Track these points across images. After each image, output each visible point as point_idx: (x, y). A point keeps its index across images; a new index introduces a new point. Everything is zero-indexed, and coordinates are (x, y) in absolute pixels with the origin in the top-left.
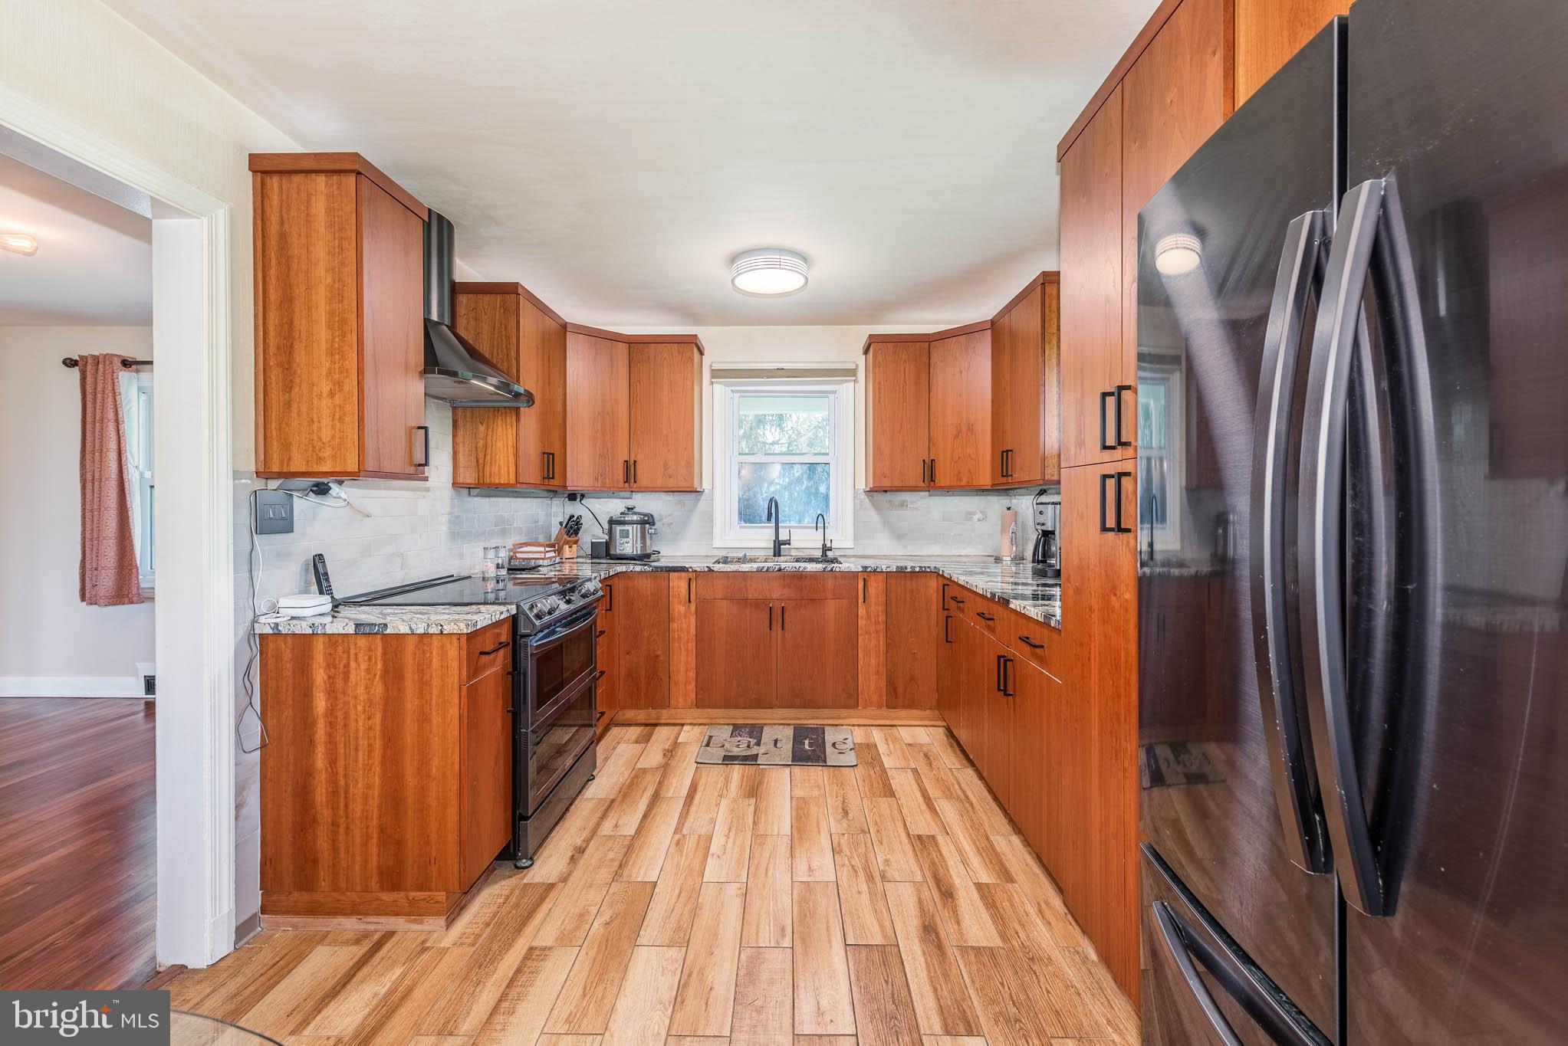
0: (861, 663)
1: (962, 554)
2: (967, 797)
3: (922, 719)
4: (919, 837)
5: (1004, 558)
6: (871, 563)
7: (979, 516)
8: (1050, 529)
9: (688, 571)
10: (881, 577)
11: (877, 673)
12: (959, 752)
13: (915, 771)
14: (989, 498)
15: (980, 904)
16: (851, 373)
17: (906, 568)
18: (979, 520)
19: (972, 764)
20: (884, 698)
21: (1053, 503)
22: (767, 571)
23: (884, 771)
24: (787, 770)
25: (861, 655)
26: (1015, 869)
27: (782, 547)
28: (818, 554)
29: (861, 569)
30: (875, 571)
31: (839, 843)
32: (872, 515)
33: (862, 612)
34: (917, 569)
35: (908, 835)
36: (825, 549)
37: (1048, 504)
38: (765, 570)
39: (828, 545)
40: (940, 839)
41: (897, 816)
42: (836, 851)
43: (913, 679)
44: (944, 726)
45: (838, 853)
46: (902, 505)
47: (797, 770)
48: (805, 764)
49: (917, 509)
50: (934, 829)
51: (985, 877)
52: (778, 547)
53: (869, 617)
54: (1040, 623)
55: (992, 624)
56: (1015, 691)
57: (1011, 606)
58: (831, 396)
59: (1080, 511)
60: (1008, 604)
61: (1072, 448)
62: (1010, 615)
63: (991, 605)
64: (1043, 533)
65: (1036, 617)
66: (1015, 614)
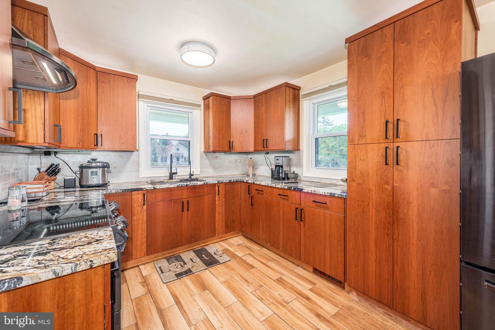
0: (217, 218)
1: (234, 174)
2: (273, 259)
3: (235, 234)
4: (277, 280)
5: (250, 175)
6: (221, 180)
7: (239, 161)
8: (281, 165)
9: (143, 190)
10: (223, 184)
11: (222, 221)
12: (255, 243)
13: (249, 254)
14: (242, 155)
15: (320, 298)
16: (199, 106)
17: (232, 180)
18: (239, 162)
19: (264, 247)
20: (224, 230)
21: (282, 157)
22: (181, 186)
23: (240, 258)
24: (207, 271)
25: (216, 216)
26: (315, 281)
27: (173, 175)
28: (188, 177)
29: (217, 182)
30: (222, 183)
31: (258, 295)
32: (207, 162)
33: (217, 198)
34: (235, 181)
35: (274, 281)
36: (191, 175)
37: (280, 157)
38: (180, 186)
39: (192, 174)
40: (282, 277)
41: (263, 274)
42: (261, 300)
43: (233, 221)
44: (241, 235)
45: (262, 300)
46: (216, 157)
47: (211, 269)
48: (212, 266)
49: (221, 159)
50: (280, 276)
51: (310, 287)
52: (172, 175)
53: (219, 200)
54: (325, 196)
55: (287, 198)
56: (304, 219)
57: (304, 191)
58: (190, 114)
59: (362, 159)
60: (302, 190)
61: (356, 138)
62: (301, 194)
63: (285, 191)
64: (276, 166)
65: (323, 194)
66: (306, 194)
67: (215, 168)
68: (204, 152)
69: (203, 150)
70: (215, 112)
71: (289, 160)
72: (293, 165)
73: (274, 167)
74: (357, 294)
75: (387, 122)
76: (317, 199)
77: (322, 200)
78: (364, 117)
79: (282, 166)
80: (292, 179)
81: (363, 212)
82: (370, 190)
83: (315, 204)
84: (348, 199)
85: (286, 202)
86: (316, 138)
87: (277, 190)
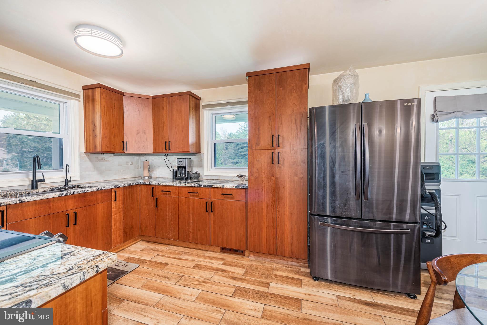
0: (113, 228)
1: (125, 178)
2: (184, 252)
3: (133, 241)
4: (194, 266)
5: (146, 177)
6: (118, 184)
7: (130, 163)
8: (184, 166)
9: (1, 205)
10: (121, 189)
11: (120, 229)
12: (159, 244)
13: (158, 255)
14: (134, 157)
15: (231, 267)
16: (78, 96)
17: (131, 184)
18: (130, 165)
19: (170, 245)
20: (122, 239)
21: (185, 158)
22: (65, 195)
23: (150, 261)
24: (115, 284)
25: (113, 224)
26: (224, 257)
27: (38, 183)
28: (62, 185)
29: (114, 187)
30: (119, 187)
31: (182, 284)
32: (89, 164)
33: (113, 205)
34: (134, 184)
35: (192, 268)
36: (67, 182)
37: (183, 158)
38: (64, 195)
39: (69, 180)
40: (198, 263)
41: (180, 267)
42: (187, 286)
43: (132, 227)
44: (140, 241)
45: (188, 286)
46: (102, 159)
47: (119, 281)
48: (120, 278)
49: (108, 161)
50: (195, 263)
51: (222, 262)
52: (35, 184)
53: (116, 207)
54: (231, 189)
55: (197, 194)
56: (214, 210)
57: (214, 187)
58: (61, 105)
59: (258, 160)
60: (212, 186)
61: (254, 145)
62: (211, 189)
63: (195, 189)
64: (179, 167)
65: (230, 187)
66: (215, 189)
67: (101, 172)
68: (85, 153)
69: (83, 150)
70: (104, 106)
71: (190, 161)
72: (194, 166)
73: (176, 169)
74: (254, 255)
75: (273, 136)
76: (225, 192)
77: (229, 192)
78: (259, 131)
79: (185, 168)
80: (194, 178)
81: (259, 196)
82: (263, 181)
83: (223, 196)
84: (249, 189)
85: (196, 199)
86: (214, 143)
87: (186, 189)
